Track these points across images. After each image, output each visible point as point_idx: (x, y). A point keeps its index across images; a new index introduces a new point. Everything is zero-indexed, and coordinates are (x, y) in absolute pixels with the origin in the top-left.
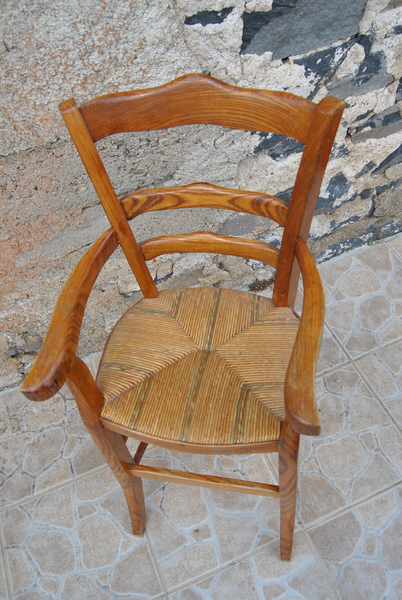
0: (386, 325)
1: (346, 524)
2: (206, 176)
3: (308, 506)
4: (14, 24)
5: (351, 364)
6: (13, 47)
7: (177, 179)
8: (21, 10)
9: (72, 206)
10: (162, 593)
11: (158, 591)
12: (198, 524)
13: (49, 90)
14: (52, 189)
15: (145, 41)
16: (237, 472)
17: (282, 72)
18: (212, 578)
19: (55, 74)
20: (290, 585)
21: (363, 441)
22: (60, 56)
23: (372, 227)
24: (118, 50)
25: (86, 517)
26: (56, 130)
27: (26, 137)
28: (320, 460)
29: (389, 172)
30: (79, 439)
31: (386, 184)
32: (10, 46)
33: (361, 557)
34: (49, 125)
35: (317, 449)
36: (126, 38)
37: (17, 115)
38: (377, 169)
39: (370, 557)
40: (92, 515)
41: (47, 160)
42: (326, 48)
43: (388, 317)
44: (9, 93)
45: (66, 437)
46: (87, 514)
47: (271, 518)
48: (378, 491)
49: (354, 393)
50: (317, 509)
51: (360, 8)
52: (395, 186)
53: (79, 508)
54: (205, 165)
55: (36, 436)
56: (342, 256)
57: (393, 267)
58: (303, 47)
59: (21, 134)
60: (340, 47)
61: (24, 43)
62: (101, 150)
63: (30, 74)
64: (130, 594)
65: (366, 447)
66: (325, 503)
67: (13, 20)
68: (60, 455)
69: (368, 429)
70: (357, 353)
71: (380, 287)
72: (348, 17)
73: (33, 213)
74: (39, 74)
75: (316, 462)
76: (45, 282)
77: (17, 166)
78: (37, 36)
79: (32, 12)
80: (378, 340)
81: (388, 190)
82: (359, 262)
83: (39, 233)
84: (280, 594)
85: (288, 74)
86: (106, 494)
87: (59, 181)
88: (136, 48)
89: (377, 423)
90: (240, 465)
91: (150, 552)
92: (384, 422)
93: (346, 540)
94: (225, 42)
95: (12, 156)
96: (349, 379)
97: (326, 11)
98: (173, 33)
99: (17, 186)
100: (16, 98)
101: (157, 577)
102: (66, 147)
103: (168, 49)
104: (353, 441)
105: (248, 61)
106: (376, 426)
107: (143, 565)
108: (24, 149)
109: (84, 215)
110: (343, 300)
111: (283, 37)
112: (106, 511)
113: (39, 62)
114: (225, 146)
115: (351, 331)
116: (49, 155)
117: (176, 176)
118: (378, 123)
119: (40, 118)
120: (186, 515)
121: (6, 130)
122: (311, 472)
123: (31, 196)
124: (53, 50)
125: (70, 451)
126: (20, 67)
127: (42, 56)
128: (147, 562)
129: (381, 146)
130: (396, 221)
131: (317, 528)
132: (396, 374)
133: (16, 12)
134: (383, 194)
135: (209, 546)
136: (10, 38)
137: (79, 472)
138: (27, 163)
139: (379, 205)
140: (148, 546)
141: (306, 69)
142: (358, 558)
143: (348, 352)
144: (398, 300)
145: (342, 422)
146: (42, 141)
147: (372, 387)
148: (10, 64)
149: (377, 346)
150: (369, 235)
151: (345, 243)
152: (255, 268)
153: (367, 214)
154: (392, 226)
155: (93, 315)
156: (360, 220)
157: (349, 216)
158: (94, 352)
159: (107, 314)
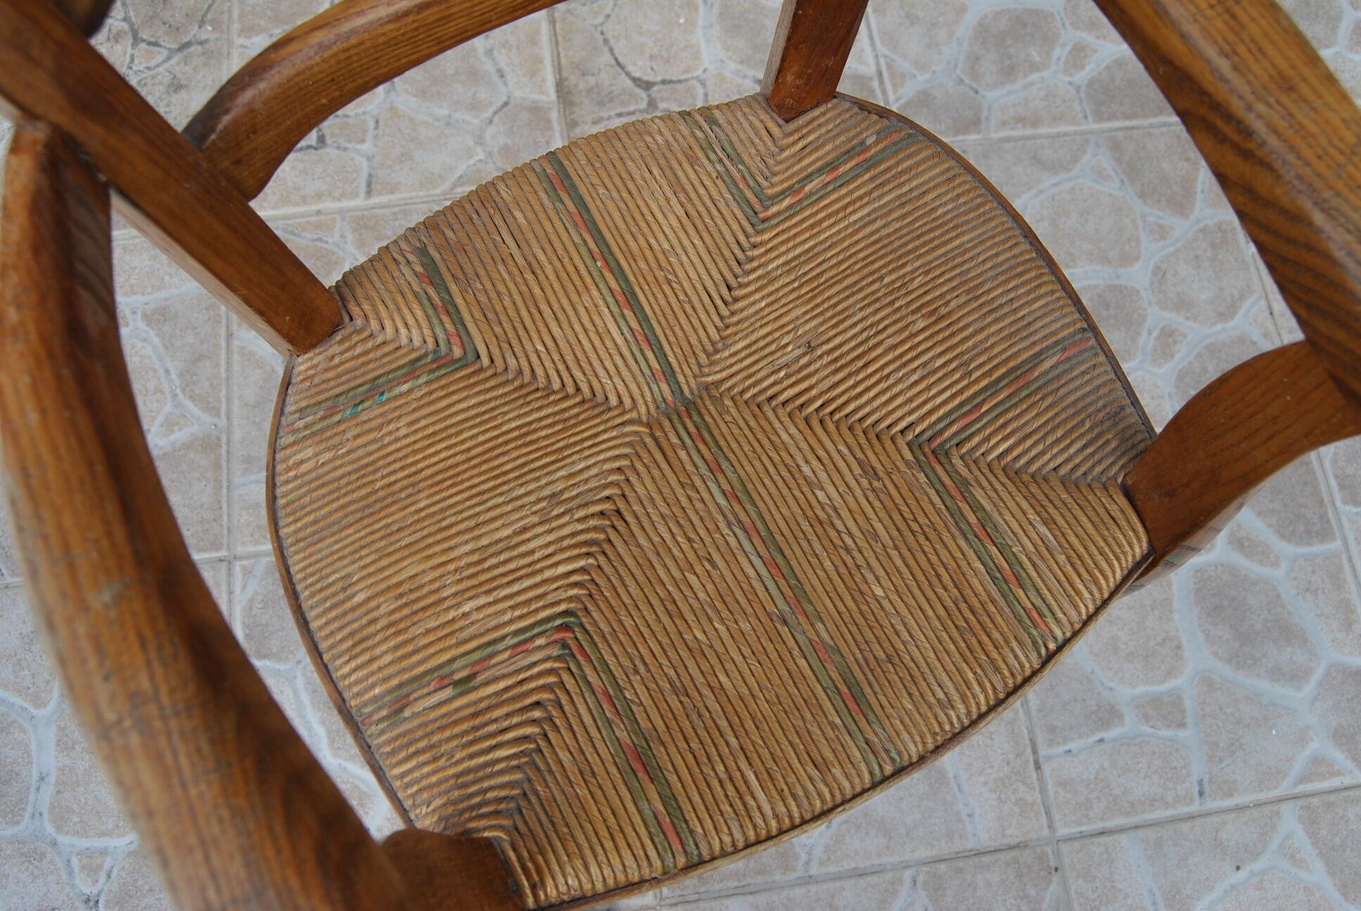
0: (1025, 88)
11: (216, 546)
80: (987, 118)
86: (163, 294)
91: (224, 454)
101: (221, 516)
107: (199, 479)
112: (152, 333)
115: (927, 76)
128: (209, 475)
140: (224, 441)
144: (1084, 34)
149: (979, 132)
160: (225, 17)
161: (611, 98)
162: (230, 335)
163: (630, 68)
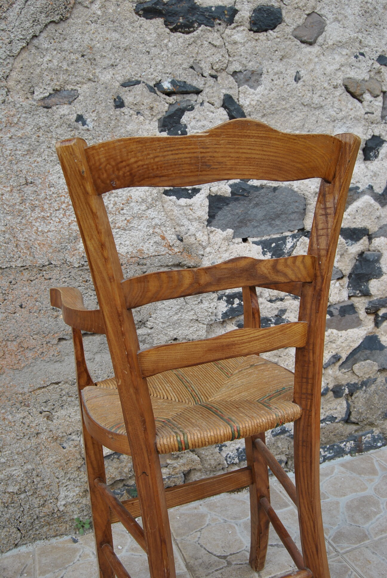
0: (377, 520)
2: (176, 331)
4: (36, 166)
5: (339, 557)
6: (31, 183)
7: (150, 327)
8: (43, 158)
9: (49, 333)
13: (51, 221)
14: (34, 310)
15: (131, 198)
17: (243, 247)
19: (58, 208)
22: (65, 196)
23: (350, 434)
24: (110, 201)
26: (50, 255)
27: (23, 256)
29: (356, 367)
31: (356, 381)
32: (29, 181)
34: (45, 249)
36: (117, 194)
37: (21, 235)
38: (343, 363)
41: (37, 280)
42: (278, 236)
43: (378, 513)
44: (19, 216)
51: (301, 207)
52: (366, 386)
54: (175, 318)
56: (324, 465)
57: (380, 473)
58: (259, 231)
59: (20, 252)
60: (290, 237)
61: (40, 181)
62: (84, 281)
63: (39, 205)
67: (36, 164)
70: (346, 546)
71: (367, 488)
72: (293, 213)
73: (13, 331)
74: (46, 206)
76: (7, 419)
77: (10, 280)
78: (50, 178)
79: (51, 161)
80: (369, 534)
81: (360, 391)
83: (13, 356)
85: (248, 250)
87: (42, 304)
88: (124, 202)
94: (194, 213)
95: (8, 269)
97: (274, 204)
98: (153, 196)
99: (5, 300)
100: (24, 221)
102: (55, 271)
103: (148, 208)
105: (214, 233)
108: (20, 265)
109: (59, 347)
110: (327, 500)
111: (241, 218)
113: (48, 197)
114: (194, 303)
115: (337, 526)
116: (38, 276)
117: (149, 324)
118: (336, 312)
119: (39, 242)
121: (9, 246)
123: (15, 313)
124: (60, 191)
126: (32, 198)
127: (51, 193)
129: (343, 338)
130: (377, 432)
133: (39, 159)
134: (355, 395)
136: (30, 176)
138: (19, 279)
139: (354, 407)
141: (263, 249)
143: (334, 545)
146: (36, 261)
148: (26, 195)
149: (369, 539)
150: (350, 444)
151: (326, 449)
152: (229, 463)
153: (344, 416)
154: (373, 437)
155: (48, 477)
156: (337, 422)
157: (325, 415)
158: (40, 539)
159: (64, 481)
160: (33, 570)
161: (210, 565)
163: (215, 553)
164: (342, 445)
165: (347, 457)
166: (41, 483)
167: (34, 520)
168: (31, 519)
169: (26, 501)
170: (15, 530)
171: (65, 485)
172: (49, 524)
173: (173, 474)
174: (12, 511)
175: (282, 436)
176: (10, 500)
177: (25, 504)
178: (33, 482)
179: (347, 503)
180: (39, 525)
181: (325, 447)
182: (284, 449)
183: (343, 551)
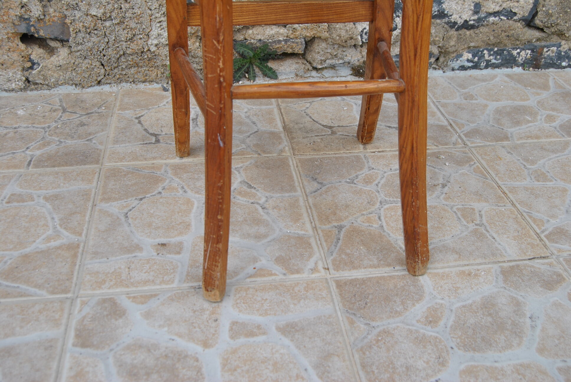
0: (528, 127)
1: (402, 284)
3: (347, 254)
5: (466, 149)
10: (69, 295)
11: (66, 291)
12: (170, 239)
16: (255, 205)
18: (155, 295)
20: (278, 329)
21: (459, 214)
23: (530, 41)
25: (16, 204)
28: (386, 217)
30: (58, 143)
33: (413, 325)
35: (386, 207)
39: (429, 328)
40: (25, 204)
43: (532, 122)
45: (43, 138)
46: (18, 202)
47: (283, 254)
48: (466, 262)
49: (460, 172)
50: (361, 261)
53: (12, 195)
55: (5, 131)
56: (485, 72)
57: (553, 89)
64: (21, 286)
65: (462, 219)
66: (376, 257)
68: (25, 149)
69: (472, 204)
70: (479, 141)
71: (529, 99)
75: (379, 218)
80: (511, 137)
82: (506, 79)
84: (256, 335)
86: (58, 190)
89: (486, 201)
90: (263, 200)
91: (80, 251)
92: (499, 203)
93: (395, 301)
96: (459, 160)
101: (72, 277)
104: (445, 210)
106: (485, 204)
107: (62, 262)
110: (474, 101)
112: (47, 204)
115: (475, 124)
120: (157, 228)
122: (367, 224)
125: (39, 149)
128: (69, 260)
130: (566, 46)
131: (352, 280)
132: (528, 167)
135: (172, 262)
137: (36, 166)
139: (544, 6)
140: (82, 245)
142: (408, 325)
143: (465, 139)
144: (551, 112)
145: (433, 191)
147: (490, 171)
149: (509, 141)
150: (525, 54)
151: (492, 53)
152: (364, 40)
153: (526, 14)
154: (559, 53)
155: (138, 6)
156: (515, 21)
157: (501, 6)
158: (127, 82)
159: (157, 15)
160: (112, 105)
161: (312, 131)
162: (94, 205)
163: (321, 122)
164: (515, 53)
165: (518, 70)
166: (130, 11)
167: (121, 56)
168: (117, 54)
169: (112, 31)
170: (98, 64)
171: (158, 20)
172: (137, 65)
173: (291, 37)
174: (95, 39)
175: (438, 21)
176: (93, 24)
177: (110, 34)
178: (121, 8)
179: (498, 107)
180: (126, 64)
181: (492, 50)
182: (437, 39)
183: (473, 145)
